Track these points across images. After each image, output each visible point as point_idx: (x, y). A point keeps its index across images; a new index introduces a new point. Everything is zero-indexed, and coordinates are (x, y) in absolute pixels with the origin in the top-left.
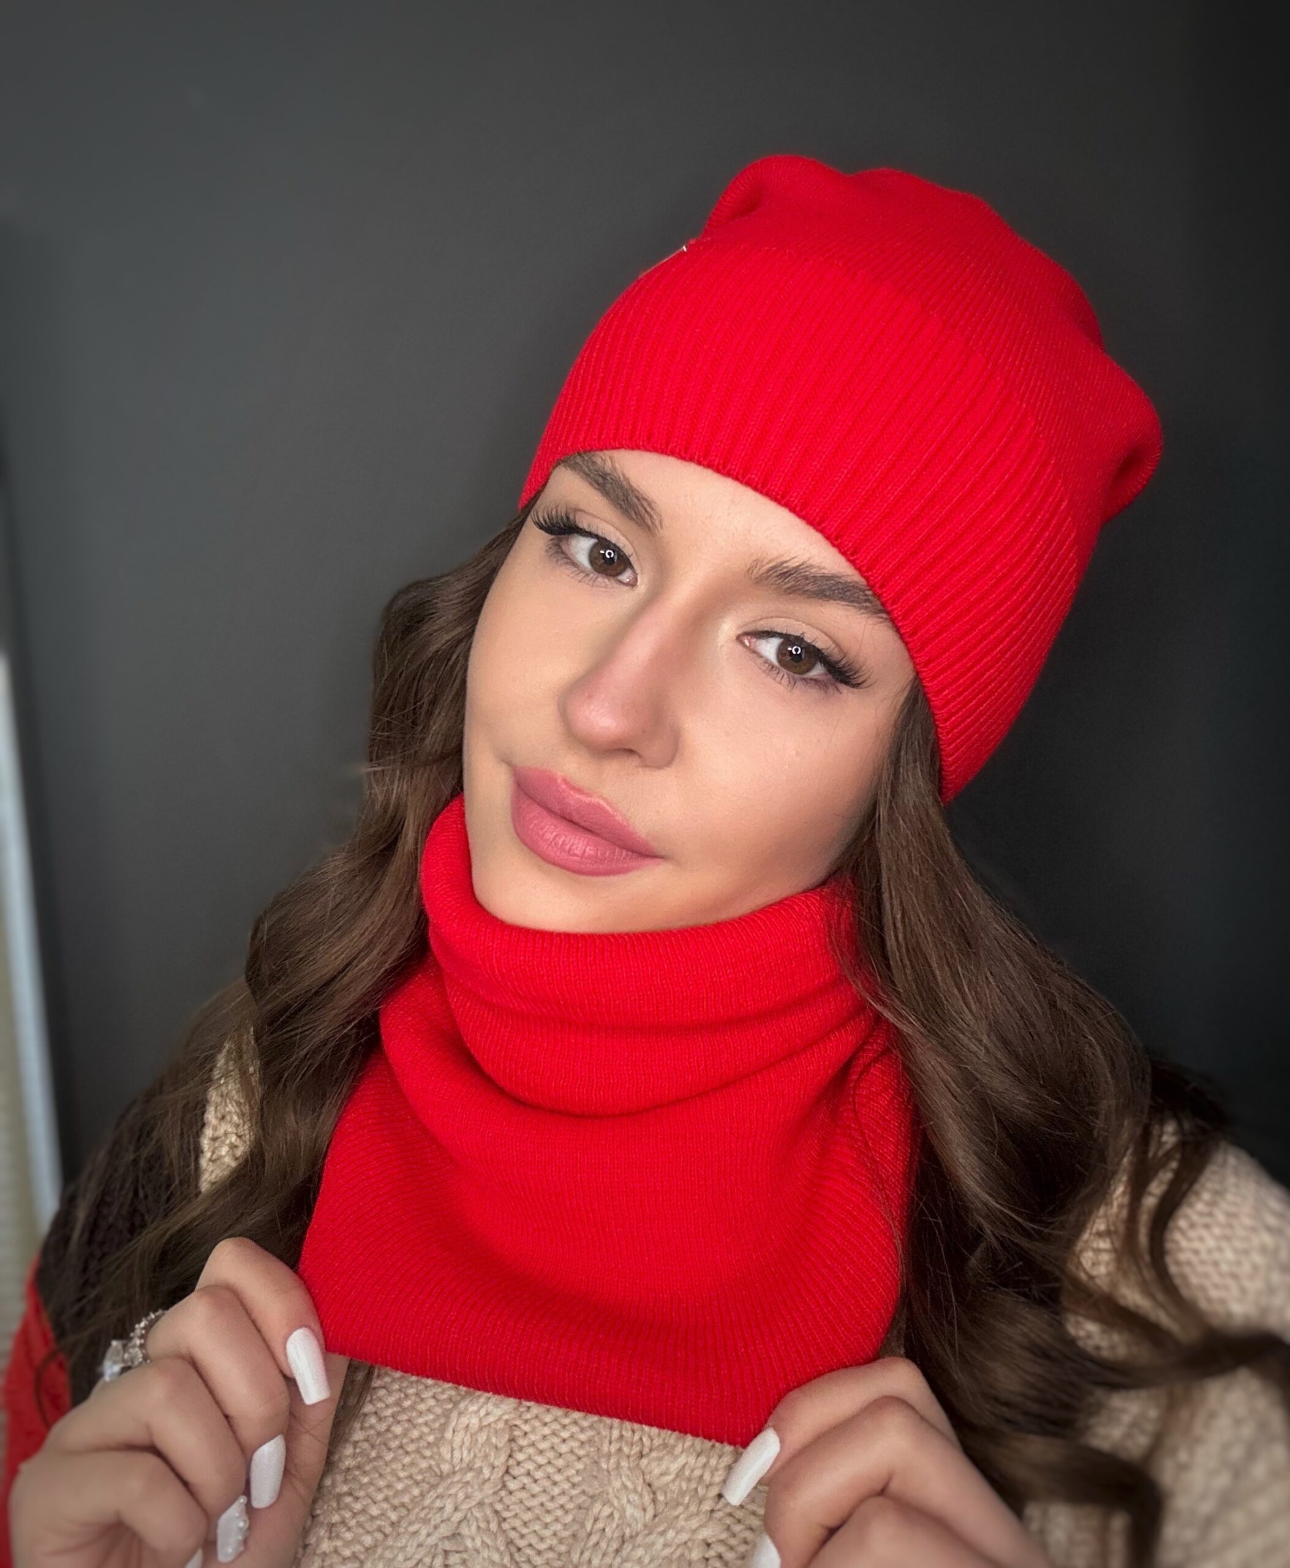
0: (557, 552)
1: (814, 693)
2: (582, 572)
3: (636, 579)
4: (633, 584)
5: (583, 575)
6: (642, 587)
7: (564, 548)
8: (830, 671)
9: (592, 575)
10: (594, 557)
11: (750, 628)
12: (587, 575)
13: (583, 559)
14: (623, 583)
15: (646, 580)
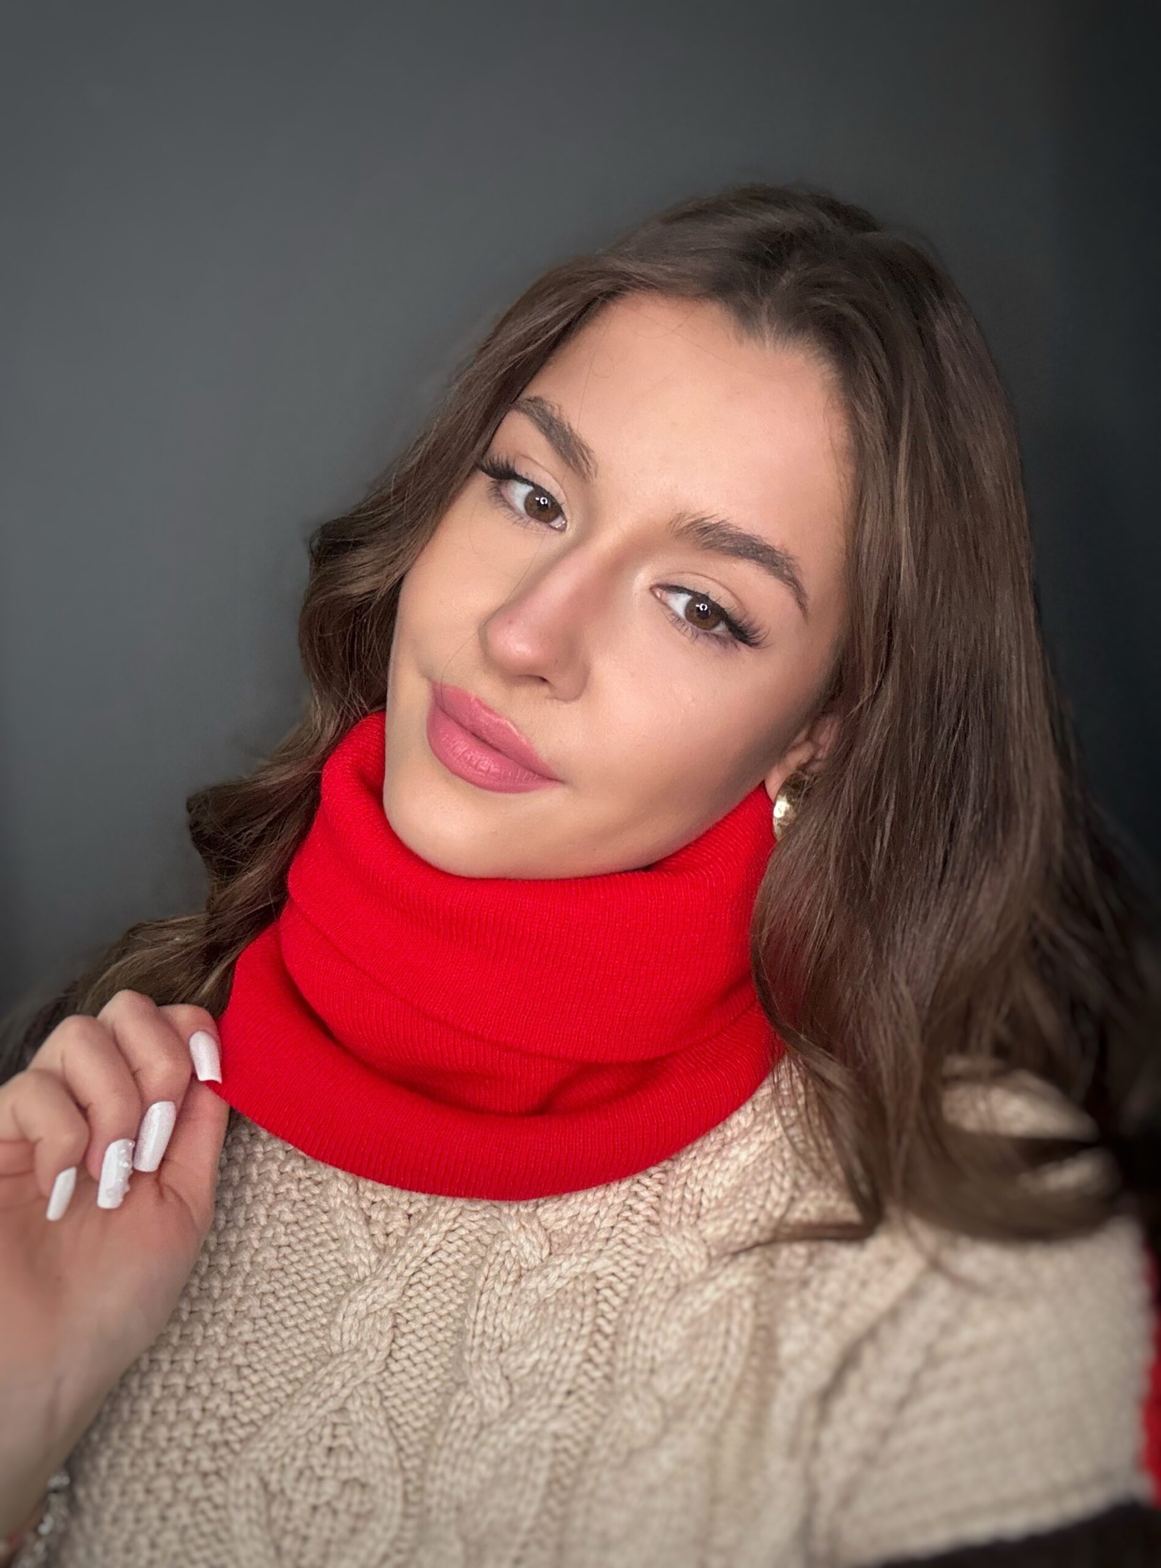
0: (496, 495)
1: (715, 647)
2: (517, 514)
3: (566, 525)
4: (562, 530)
5: (518, 517)
6: (570, 532)
7: (503, 491)
8: (730, 630)
9: (525, 519)
10: (529, 502)
11: (664, 580)
12: (521, 518)
13: (519, 504)
14: (555, 529)
15: (574, 526)
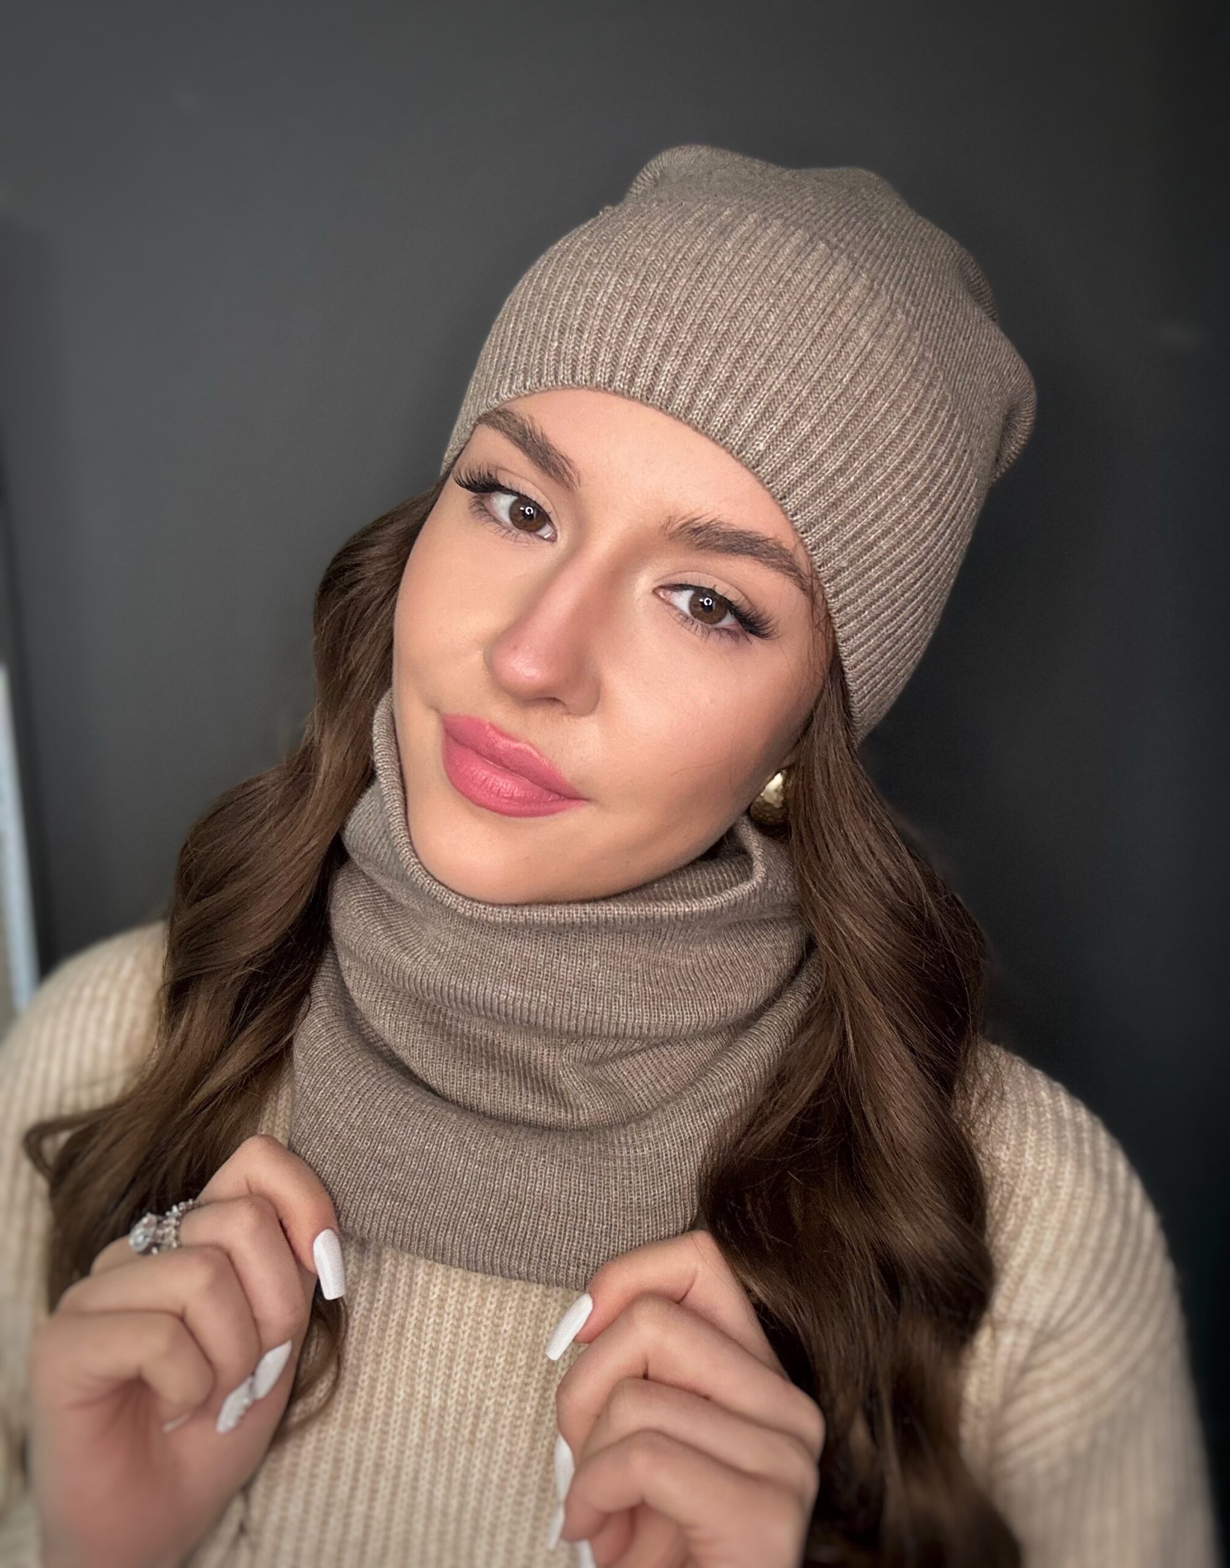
0: (481, 510)
3: (556, 536)
7: (487, 505)
8: (741, 622)
9: (514, 531)
11: (666, 582)
14: (544, 539)
15: (566, 536)
